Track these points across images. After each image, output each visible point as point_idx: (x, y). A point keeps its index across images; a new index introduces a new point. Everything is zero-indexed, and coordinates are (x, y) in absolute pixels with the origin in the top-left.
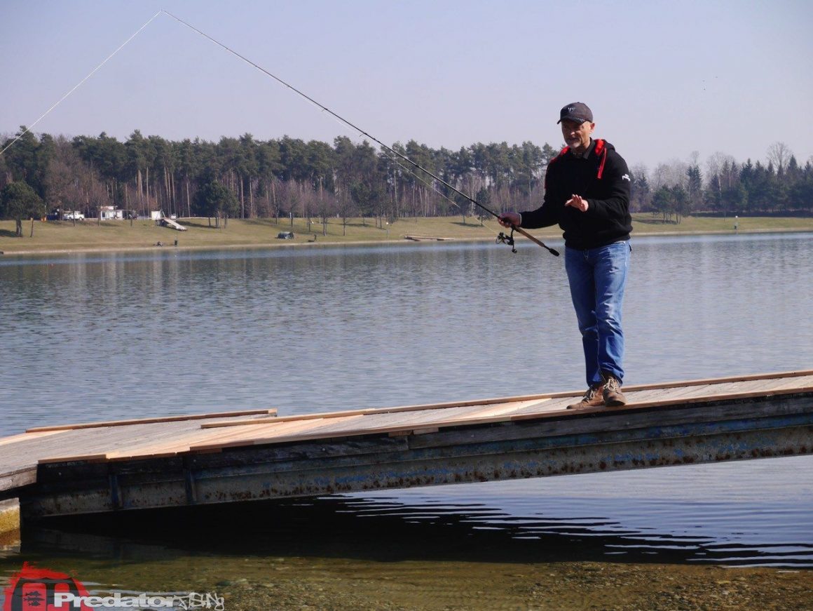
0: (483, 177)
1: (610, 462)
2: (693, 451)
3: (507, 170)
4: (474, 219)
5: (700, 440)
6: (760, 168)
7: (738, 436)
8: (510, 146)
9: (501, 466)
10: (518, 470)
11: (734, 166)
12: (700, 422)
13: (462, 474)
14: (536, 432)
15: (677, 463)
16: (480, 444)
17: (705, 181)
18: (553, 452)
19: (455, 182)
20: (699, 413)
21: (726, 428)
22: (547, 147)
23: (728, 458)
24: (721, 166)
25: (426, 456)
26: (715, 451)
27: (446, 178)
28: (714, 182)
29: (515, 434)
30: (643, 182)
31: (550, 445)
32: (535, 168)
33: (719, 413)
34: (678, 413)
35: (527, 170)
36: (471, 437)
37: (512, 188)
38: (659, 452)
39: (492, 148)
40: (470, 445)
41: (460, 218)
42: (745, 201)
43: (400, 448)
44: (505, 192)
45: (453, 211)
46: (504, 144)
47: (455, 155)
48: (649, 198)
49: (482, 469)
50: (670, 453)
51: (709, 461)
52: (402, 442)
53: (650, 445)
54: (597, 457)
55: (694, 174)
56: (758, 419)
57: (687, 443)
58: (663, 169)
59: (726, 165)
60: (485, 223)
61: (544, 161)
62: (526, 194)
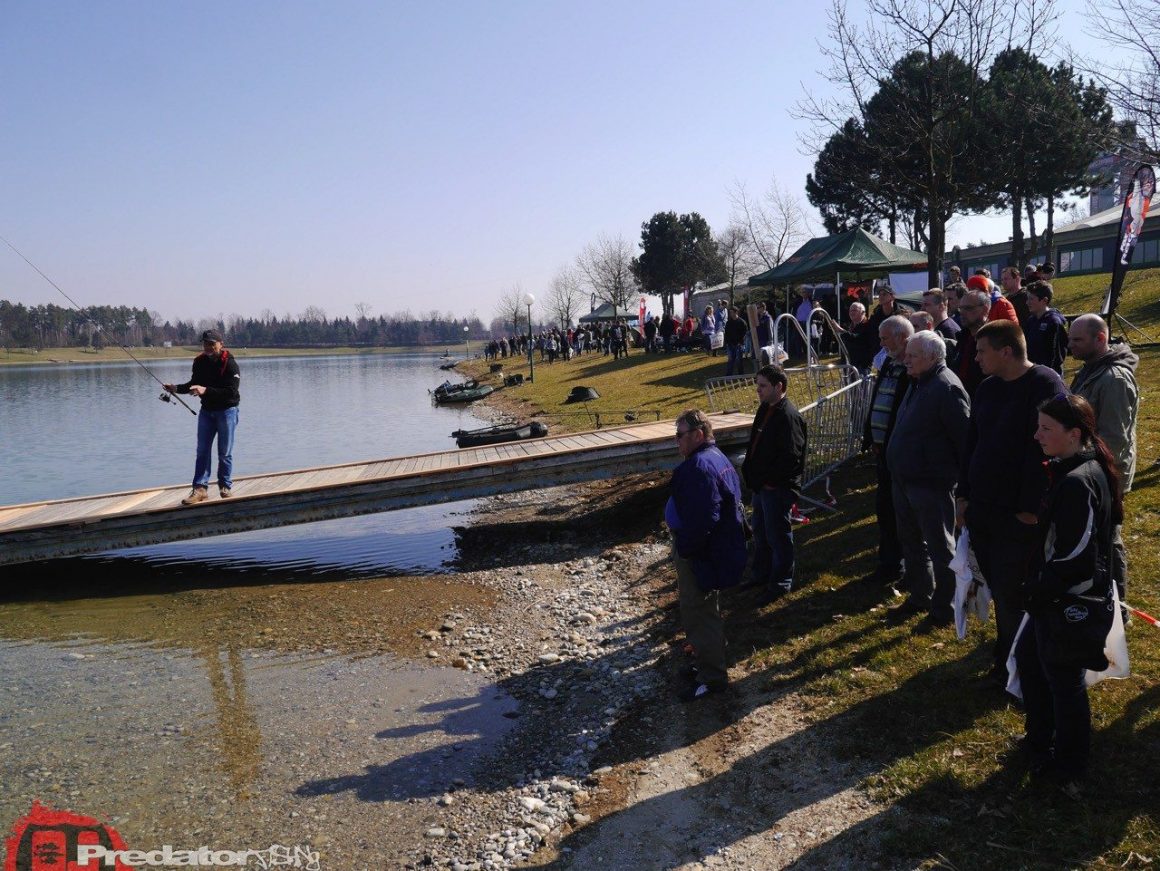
0: (97, 325)
1: (204, 532)
2: (251, 524)
3: (111, 321)
4: (92, 349)
5: (255, 518)
6: (257, 322)
7: (276, 514)
8: (112, 308)
9: (140, 538)
10: (151, 540)
11: (243, 322)
12: (255, 508)
13: (117, 544)
14: (161, 519)
15: (243, 530)
16: (127, 527)
17: (227, 329)
18: (171, 529)
19: (79, 328)
20: (254, 504)
21: (269, 511)
22: (135, 309)
23: (271, 526)
24: (235, 321)
25: (93, 536)
26: (263, 523)
27: (73, 325)
28: (232, 329)
29: (148, 521)
30: (192, 329)
31: (169, 525)
32: (128, 321)
33: (265, 503)
34: (242, 504)
35: (123, 322)
36: (121, 524)
37: (114, 332)
38: (233, 525)
39: (101, 309)
40: (120, 528)
41: (82, 349)
42: (249, 340)
43: (77, 532)
44: (110, 334)
45: (78, 344)
46: (109, 307)
47: (77, 313)
48: (196, 338)
49: (129, 541)
50: (238, 525)
51: (261, 528)
52: (77, 529)
53: (227, 522)
54: (198, 530)
55: (221, 325)
56: (287, 505)
57: (248, 519)
58: (203, 322)
59: (238, 320)
60: (99, 351)
61: (134, 317)
62: (123, 335)
